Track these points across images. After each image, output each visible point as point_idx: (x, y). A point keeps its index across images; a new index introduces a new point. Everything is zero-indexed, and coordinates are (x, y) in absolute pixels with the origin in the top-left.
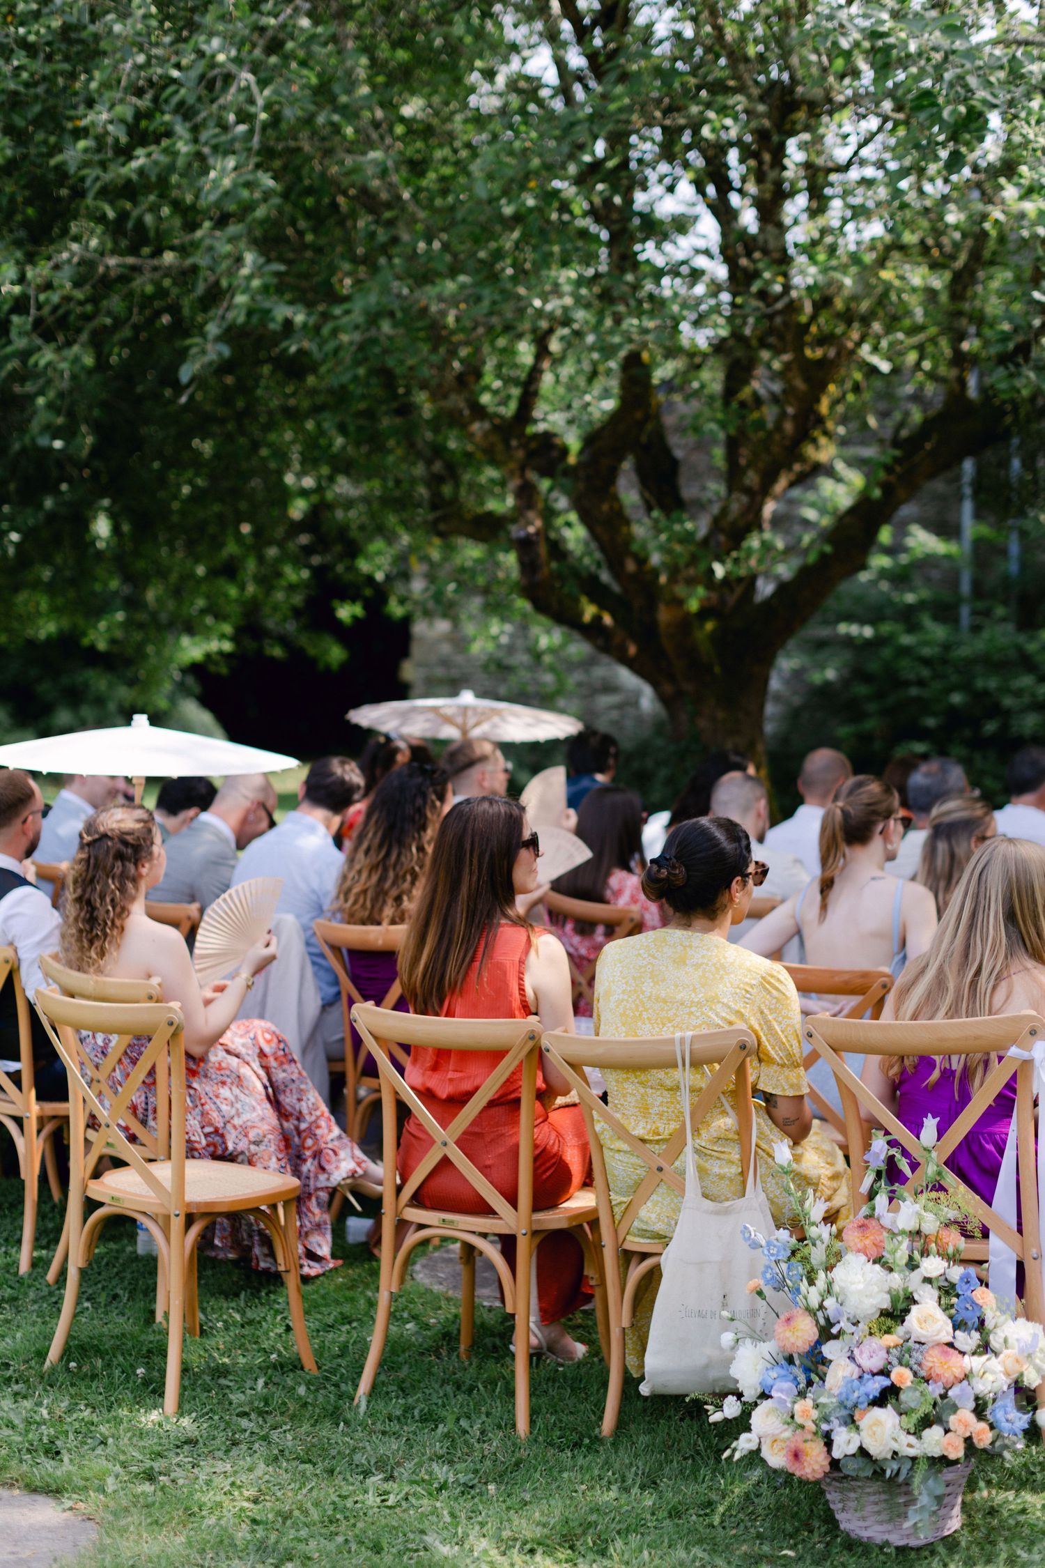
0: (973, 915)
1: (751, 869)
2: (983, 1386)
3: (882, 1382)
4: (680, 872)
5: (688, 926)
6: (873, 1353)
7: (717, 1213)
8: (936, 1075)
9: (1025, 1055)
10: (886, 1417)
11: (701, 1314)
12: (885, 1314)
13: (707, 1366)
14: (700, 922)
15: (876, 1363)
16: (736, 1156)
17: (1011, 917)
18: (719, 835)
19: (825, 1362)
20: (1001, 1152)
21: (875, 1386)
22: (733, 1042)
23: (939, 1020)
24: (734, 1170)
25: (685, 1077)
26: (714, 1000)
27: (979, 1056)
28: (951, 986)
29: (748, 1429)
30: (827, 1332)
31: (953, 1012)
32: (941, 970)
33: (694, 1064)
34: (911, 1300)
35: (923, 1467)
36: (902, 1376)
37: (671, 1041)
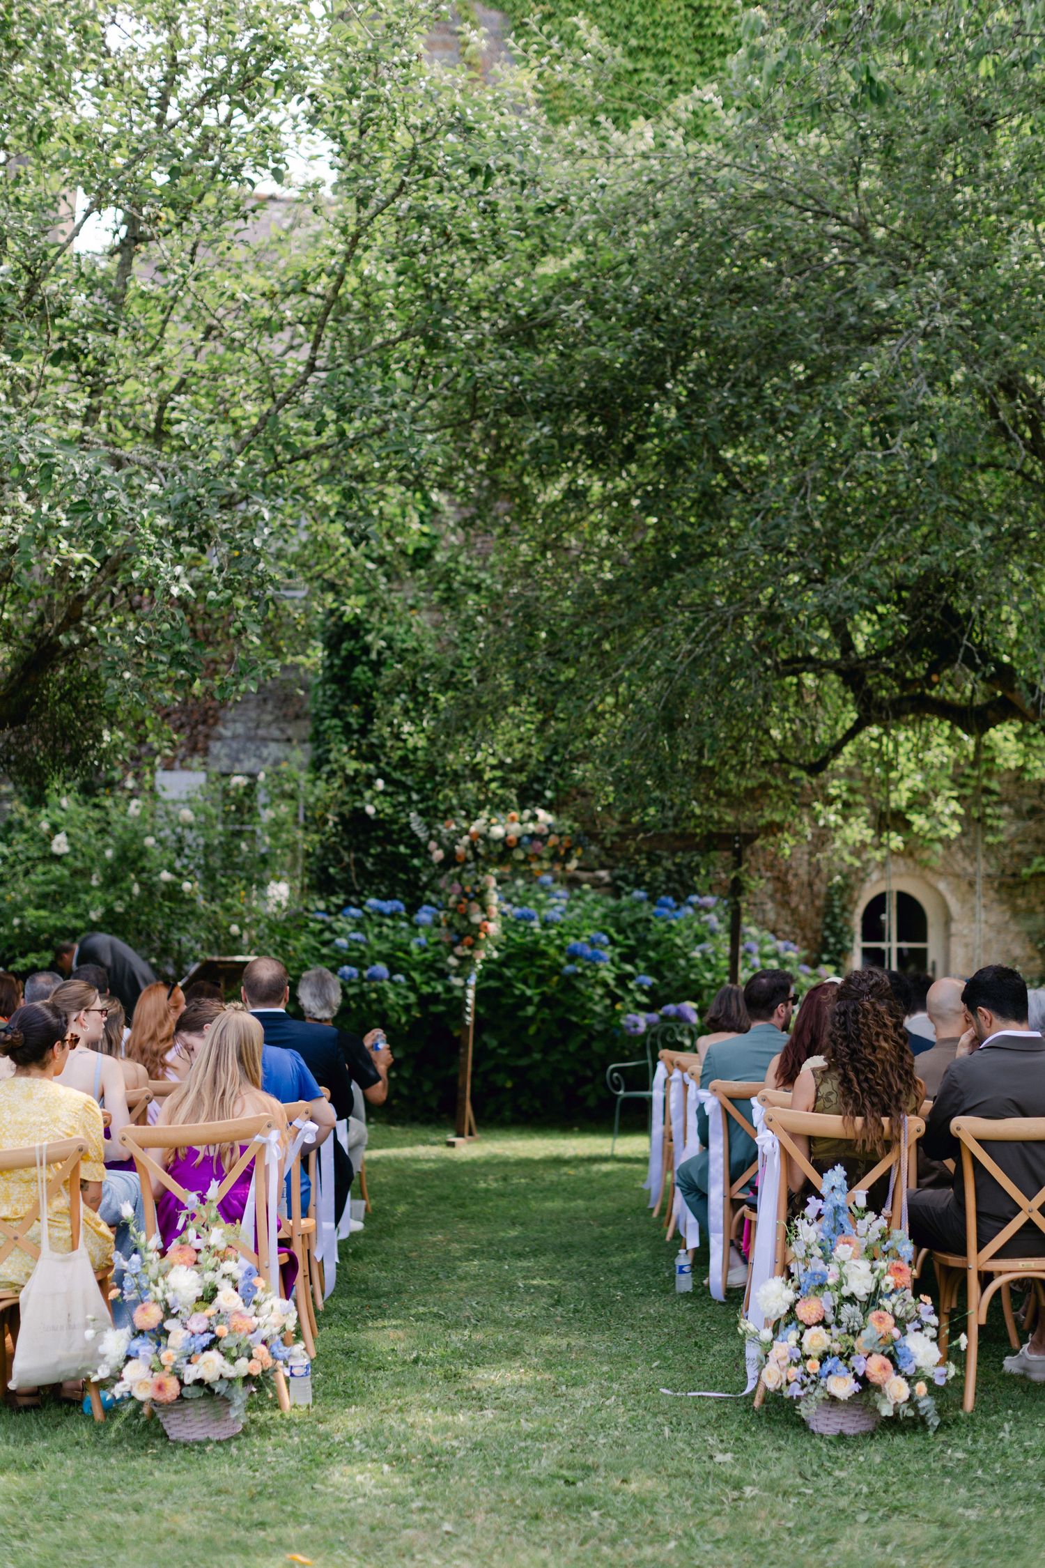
0: (218, 1058)
1: (68, 1037)
2: (265, 1333)
3: (209, 1337)
4: (20, 1036)
5: (28, 1075)
6: (198, 1323)
7: (62, 1261)
8: (200, 1158)
9: (264, 1139)
10: (214, 1355)
11: (54, 1328)
12: (200, 1300)
13: (58, 1363)
14: (35, 1071)
15: (203, 1326)
16: (68, 1225)
17: (240, 1059)
18: (48, 1014)
19: (166, 1333)
20: (243, 1206)
21: (206, 1339)
22: (75, 1147)
23: (201, 1123)
24: (68, 1233)
25: (43, 1173)
26: (56, 1121)
27: (228, 1145)
28: (206, 1102)
29: (121, 1379)
30: (168, 1313)
31: (210, 1117)
32: (199, 1092)
33: (49, 1163)
34: (215, 1290)
35: (239, 1384)
36: (221, 1330)
37: (33, 1149)
